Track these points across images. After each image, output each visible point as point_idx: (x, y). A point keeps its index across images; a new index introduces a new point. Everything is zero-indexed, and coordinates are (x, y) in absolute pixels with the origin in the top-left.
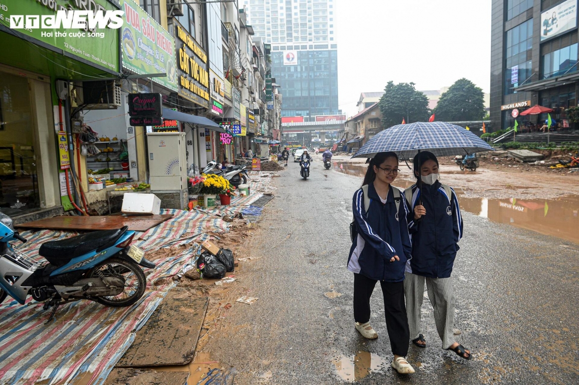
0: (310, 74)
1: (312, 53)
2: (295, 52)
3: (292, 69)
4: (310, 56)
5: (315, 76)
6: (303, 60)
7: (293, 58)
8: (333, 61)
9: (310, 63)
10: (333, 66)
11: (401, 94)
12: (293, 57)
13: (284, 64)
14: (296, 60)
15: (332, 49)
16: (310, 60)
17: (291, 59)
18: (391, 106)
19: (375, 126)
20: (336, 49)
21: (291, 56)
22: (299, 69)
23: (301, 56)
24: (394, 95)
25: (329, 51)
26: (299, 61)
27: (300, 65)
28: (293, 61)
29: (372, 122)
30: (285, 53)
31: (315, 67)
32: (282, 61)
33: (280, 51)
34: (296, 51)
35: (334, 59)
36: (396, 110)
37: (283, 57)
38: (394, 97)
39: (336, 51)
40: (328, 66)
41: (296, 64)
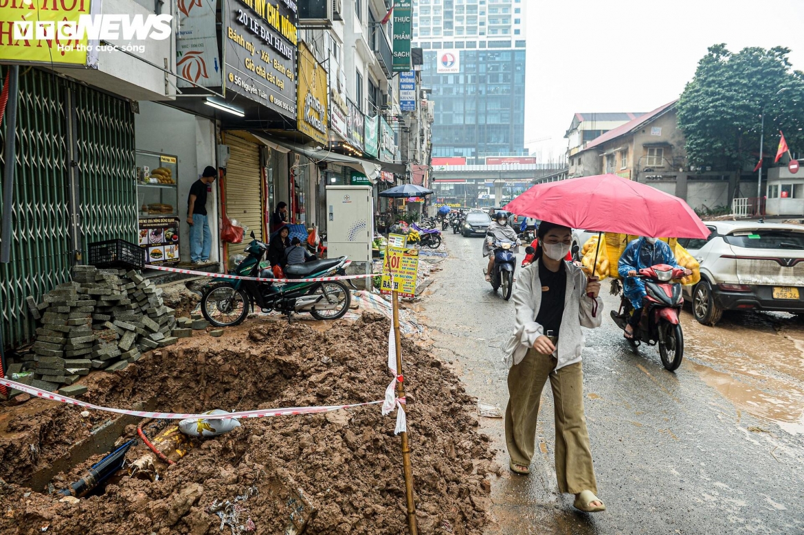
0: (480, 89)
1: (484, 55)
2: (456, 52)
3: (451, 80)
4: (481, 59)
5: (488, 92)
6: (469, 66)
7: (452, 63)
8: (519, 68)
9: (480, 71)
10: (517, 77)
11: (750, 76)
12: (452, 60)
13: (438, 72)
14: (457, 66)
15: (517, 49)
16: (480, 65)
17: (449, 63)
18: (723, 105)
19: (659, 161)
20: (523, 48)
21: (450, 59)
22: (462, 81)
23: (465, 57)
24: (731, 77)
25: (513, 52)
26: (462, 66)
27: (464, 74)
28: (452, 68)
29: (652, 152)
30: (441, 53)
31: (489, 76)
32: (434, 67)
33: (431, 50)
34: (458, 50)
35: (520, 65)
36: (736, 118)
37: (436, 59)
38: (731, 84)
39: (525, 51)
40: (509, 77)
41: (458, 72)
